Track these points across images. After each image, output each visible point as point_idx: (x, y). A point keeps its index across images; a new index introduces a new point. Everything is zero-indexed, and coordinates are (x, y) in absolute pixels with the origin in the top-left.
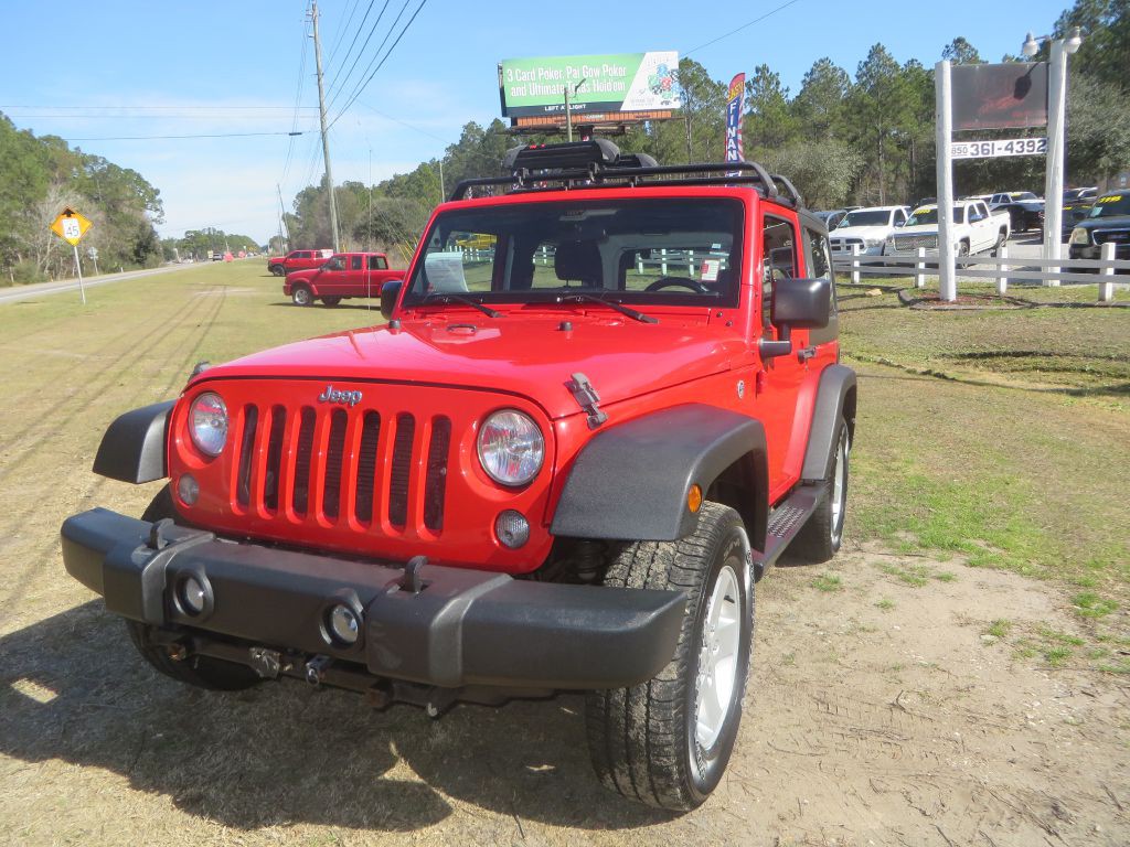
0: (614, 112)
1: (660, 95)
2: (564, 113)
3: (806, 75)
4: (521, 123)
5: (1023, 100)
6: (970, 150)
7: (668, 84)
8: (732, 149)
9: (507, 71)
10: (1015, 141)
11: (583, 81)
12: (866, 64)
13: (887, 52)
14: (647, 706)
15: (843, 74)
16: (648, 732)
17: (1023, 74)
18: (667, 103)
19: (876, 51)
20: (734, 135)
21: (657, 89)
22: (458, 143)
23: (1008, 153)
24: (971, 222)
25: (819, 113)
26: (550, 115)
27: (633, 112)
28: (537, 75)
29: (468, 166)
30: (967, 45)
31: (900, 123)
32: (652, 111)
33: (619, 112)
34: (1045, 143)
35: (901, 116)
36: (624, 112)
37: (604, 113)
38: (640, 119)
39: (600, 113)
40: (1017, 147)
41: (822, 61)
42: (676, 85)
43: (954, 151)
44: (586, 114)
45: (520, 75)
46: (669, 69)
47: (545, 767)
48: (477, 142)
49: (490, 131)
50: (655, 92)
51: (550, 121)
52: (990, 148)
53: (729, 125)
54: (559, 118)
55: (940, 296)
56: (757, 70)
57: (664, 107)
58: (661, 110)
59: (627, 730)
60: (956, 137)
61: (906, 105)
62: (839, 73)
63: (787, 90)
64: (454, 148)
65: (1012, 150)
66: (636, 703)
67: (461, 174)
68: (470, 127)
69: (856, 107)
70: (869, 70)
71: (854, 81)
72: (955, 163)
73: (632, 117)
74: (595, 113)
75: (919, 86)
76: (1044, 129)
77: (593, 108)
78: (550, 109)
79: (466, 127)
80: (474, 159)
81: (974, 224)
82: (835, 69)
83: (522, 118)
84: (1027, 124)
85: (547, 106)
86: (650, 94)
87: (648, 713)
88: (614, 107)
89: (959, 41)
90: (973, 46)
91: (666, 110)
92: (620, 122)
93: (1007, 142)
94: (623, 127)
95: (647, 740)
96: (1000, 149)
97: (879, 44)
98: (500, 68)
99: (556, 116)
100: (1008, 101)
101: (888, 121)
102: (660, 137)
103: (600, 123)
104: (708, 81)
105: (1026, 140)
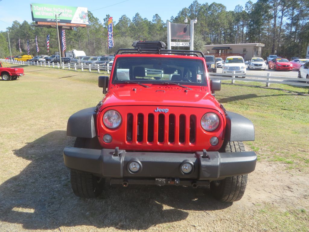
0: (69, 23)
1: (82, 20)
2: (56, 22)
3: (120, 19)
4: (39, 23)
5: (185, 33)
6: (174, 44)
7: (85, 17)
8: (110, 38)
9: (34, 6)
10: (184, 43)
11: (61, 13)
12: (135, 18)
13: (140, 15)
14: (242, 178)
15: (129, 20)
16: (242, 183)
17: (185, 27)
18: (85, 22)
19: (137, 15)
20: (111, 34)
21: (82, 18)
22: (11, 27)
23: (182, 46)
25: (123, 29)
26: (49, 22)
27: (75, 24)
28: (44, 9)
29: (15, 35)
30: (158, 16)
31: (143, 34)
32: (80, 24)
33: (71, 23)
34: (190, 44)
35: (144, 32)
36: (72, 24)
37: (66, 23)
38: (78, 26)
39: (64, 23)
40: (184, 44)
41: (124, 15)
42: (87, 17)
43: (171, 44)
44: (60, 23)
45: (38, 8)
46: (85, 13)
47: (196, 199)
48: (18, 27)
49: (23, 24)
50: (81, 19)
51: (49, 24)
52: (179, 44)
53: (109, 31)
54: (52, 23)
56: (107, 16)
57: (84, 23)
58: (83, 24)
59: (237, 184)
61: (145, 30)
62: (128, 19)
63: (115, 22)
64: (9, 28)
65: (183, 45)
66: (240, 178)
67: (13, 37)
68: (15, 22)
69: (132, 28)
70: (136, 19)
71: (132, 21)
72: (172, 47)
73: (74, 25)
74: (63, 23)
75: (148, 25)
76: (189, 41)
77: (62, 21)
78: (48, 20)
79: (14, 22)
80: (17, 32)
82: (127, 18)
83: (39, 22)
84: (186, 39)
85: (48, 19)
86: (79, 19)
87: (242, 180)
88: (69, 22)
89: (157, 15)
90: (160, 17)
91: (85, 24)
92: (71, 26)
93: (182, 43)
94: (71, 28)
95: (241, 185)
96: (181, 44)
97: (138, 13)
98: (31, 5)
99: (51, 22)
100: (182, 33)
101: (140, 33)
102: (79, 31)
103: (64, 26)
104: (93, 17)
105: (186, 43)
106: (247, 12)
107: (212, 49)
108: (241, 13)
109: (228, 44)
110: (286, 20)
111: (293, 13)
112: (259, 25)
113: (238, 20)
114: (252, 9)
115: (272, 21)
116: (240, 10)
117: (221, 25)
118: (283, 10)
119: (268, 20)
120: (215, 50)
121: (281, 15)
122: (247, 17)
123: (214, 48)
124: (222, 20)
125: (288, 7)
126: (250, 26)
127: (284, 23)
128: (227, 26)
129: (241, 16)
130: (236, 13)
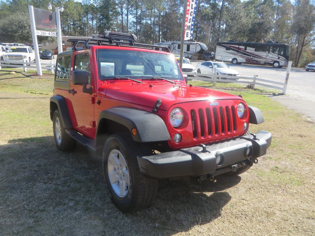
5: (51, 22)
6: (40, 33)
10: (50, 32)
17: (51, 14)
24: (30, 52)
34: (57, 34)
40: (51, 34)
43: (37, 33)
52: (45, 33)
55: (38, 74)
60: (37, 29)
65: (50, 34)
76: (56, 30)
81: (30, 53)
93: (48, 32)
100: (48, 21)
105: (53, 32)
106: (95, 5)
107: (67, 41)
108: (90, 6)
109: (79, 36)
110: (132, 19)
111: (137, 12)
112: (109, 20)
113: (87, 13)
114: (100, 3)
115: (120, 18)
116: (88, 3)
117: (70, 16)
118: (127, 9)
119: (116, 17)
120: (71, 42)
121: (126, 12)
122: (96, 10)
123: (69, 40)
124: (71, 11)
125: (132, 6)
126: (100, 20)
127: (130, 21)
128: (76, 17)
129: (90, 9)
130: (84, 5)
